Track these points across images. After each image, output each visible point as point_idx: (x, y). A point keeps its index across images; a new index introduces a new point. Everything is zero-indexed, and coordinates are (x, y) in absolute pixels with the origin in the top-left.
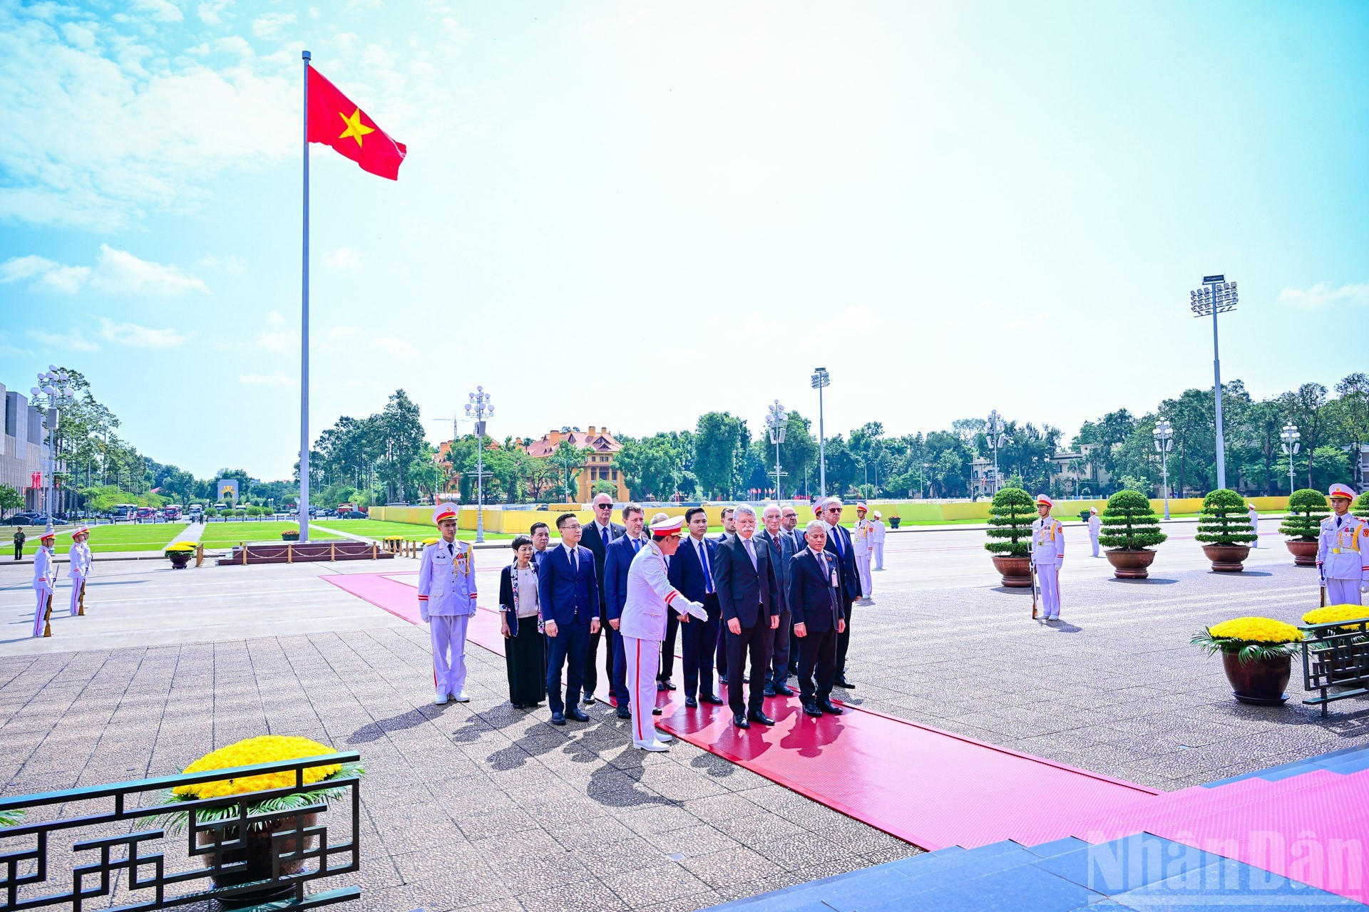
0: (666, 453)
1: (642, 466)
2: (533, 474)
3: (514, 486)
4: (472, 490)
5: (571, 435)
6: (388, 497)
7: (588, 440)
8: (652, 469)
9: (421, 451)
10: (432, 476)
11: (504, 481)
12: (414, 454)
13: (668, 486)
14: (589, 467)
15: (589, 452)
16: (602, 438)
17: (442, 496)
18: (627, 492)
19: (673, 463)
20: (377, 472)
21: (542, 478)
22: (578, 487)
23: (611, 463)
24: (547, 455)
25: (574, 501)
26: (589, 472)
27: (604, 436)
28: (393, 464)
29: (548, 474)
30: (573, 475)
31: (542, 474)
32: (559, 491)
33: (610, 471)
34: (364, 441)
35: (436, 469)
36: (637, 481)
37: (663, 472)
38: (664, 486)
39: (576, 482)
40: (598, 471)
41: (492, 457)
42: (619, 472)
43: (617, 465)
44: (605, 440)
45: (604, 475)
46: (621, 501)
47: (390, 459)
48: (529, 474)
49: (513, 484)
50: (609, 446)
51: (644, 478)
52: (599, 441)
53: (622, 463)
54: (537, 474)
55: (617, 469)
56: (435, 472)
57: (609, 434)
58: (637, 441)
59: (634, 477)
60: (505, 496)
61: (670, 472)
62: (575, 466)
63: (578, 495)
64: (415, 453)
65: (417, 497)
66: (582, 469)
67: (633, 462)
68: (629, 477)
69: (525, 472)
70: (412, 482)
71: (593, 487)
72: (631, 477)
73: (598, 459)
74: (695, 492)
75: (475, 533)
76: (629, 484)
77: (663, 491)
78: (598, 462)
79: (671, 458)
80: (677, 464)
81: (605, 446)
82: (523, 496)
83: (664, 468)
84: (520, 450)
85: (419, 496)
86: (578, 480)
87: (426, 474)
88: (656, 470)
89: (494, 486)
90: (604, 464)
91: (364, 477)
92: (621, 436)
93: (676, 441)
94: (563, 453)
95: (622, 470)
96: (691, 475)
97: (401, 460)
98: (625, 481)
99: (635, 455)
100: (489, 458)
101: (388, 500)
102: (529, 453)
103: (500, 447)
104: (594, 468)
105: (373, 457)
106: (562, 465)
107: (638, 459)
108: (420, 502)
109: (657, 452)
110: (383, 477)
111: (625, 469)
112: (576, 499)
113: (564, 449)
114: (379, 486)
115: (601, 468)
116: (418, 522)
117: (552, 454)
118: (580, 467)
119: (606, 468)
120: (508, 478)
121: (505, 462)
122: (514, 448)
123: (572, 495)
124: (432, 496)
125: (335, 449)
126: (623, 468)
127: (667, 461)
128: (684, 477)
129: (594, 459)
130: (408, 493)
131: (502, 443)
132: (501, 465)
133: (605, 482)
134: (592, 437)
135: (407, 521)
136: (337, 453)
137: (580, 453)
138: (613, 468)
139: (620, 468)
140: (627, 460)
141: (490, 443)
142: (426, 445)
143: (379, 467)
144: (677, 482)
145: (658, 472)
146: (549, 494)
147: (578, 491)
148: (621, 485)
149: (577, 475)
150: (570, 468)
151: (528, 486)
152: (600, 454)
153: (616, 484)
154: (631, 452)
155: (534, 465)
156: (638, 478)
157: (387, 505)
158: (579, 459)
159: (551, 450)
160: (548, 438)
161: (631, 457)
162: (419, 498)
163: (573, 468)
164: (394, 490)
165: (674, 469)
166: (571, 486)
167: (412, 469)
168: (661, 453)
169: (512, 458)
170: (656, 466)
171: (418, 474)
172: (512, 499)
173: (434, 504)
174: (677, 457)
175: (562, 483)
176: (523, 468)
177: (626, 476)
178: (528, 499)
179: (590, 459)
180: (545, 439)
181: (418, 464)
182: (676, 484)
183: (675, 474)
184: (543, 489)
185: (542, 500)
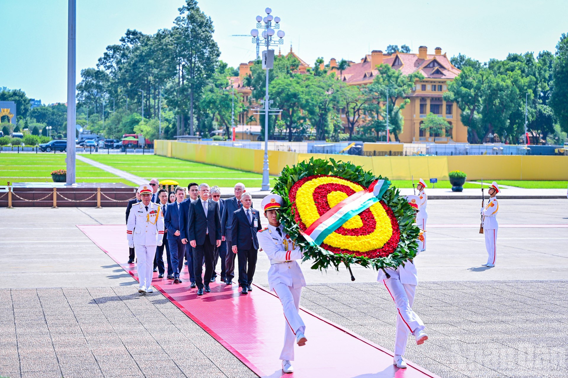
0: (515, 82)
1: (483, 98)
2: (348, 104)
3: (325, 120)
4: (275, 122)
5: (397, 57)
6: (178, 128)
7: (418, 62)
8: (497, 101)
9: (216, 75)
10: (228, 104)
11: (312, 112)
12: (207, 78)
13: (516, 124)
14: (417, 97)
15: (417, 79)
16: (435, 61)
17: (240, 129)
18: (465, 129)
19: (523, 95)
20: (166, 98)
21: (358, 110)
22: (402, 123)
23: (446, 93)
24: (366, 81)
25: (397, 139)
26: (418, 103)
27: (438, 59)
28: (183, 90)
29: (366, 105)
30: (396, 107)
31: (359, 105)
32: (379, 126)
33: (444, 103)
34: (151, 61)
35: (232, 96)
36: (477, 116)
37: (510, 107)
38: (512, 124)
39: (400, 116)
40: (428, 103)
41: (298, 83)
42: (455, 105)
43: (452, 96)
44: (439, 64)
45: (435, 109)
46: (457, 141)
47: (181, 83)
48: (342, 104)
49: (323, 117)
50: (444, 72)
51: (484, 113)
52: (431, 65)
53: (457, 93)
54: (352, 105)
55: (452, 101)
56: (231, 100)
57: (445, 56)
58: (481, 65)
59: (472, 111)
60: (313, 131)
61: (520, 106)
62: (399, 96)
63: (402, 132)
64: (209, 76)
65: (211, 129)
66: (408, 100)
67: (472, 92)
68: (467, 111)
69: (338, 102)
70: (205, 110)
71: (422, 122)
72: (469, 112)
73: (429, 87)
74: (553, 131)
75: (260, 178)
76: (467, 121)
77: (510, 130)
78: (429, 91)
79: (521, 89)
80: (529, 96)
81: (438, 72)
82: (335, 131)
83: (511, 101)
84: (333, 76)
85: (214, 127)
86: (403, 114)
87: (221, 101)
88: (501, 103)
89: (300, 118)
90: (436, 94)
91: (152, 101)
92: (462, 58)
93: (531, 67)
94: (384, 80)
95: (458, 102)
96: (547, 110)
97: (192, 84)
98: (462, 115)
99: (475, 84)
100: (294, 84)
101: (179, 131)
102: (345, 79)
103: (309, 71)
104: (423, 99)
105: (161, 80)
106: (382, 94)
107: (478, 88)
108: (214, 134)
109: (503, 80)
110: (172, 104)
111: (462, 101)
112: (400, 137)
113: (385, 75)
114: (170, 115)
115: (433, 99)
116: (208, 161)
117: (372, 80)
118: (406, 98)
119: (439, 99)
120: (317, 110)
121: (314, 89)
122: (325, 72)
123: (396, 131)
124: (228, 128)
125: (120, 69)
126: (460, 99)
127: (516, 92)
128: (540, 112)
129: (424, 88)
130: (201, 125)
131: (313, 66)
132: (309, 93)
133: (435, 117)
134: (423, 60)
135: (195, 159)
136: (123, 75)
137: (406, 80)
138: (447, 99)
139: (456, 100)
140: (464, 90)
141: (297, 66)
142: (223, 67)
143: (167, 91)
144: (528, 119)
145: (504, 106)
146: (367, 129)
147: (402, 128)
148: (457, 121)
149: (402, 107)
150: (393, 98)
151: (341, 120)
152: (431, 82)
153: (450, 119)
154: (470, 80)
155: (349, 94)
156: (478, 113)
157: (176, 139)
158: (405, 87)
159: (371, 75)
160: (369, 59)
161: (469, 86)
162: (214, 130)
163: (397, 98)
164: (186, 120)
165: (524, 102)
166: (394, 121)
167: (206, 96)
168: (509, 82)
169: (322, 84)
170: (501, 98)
171: (211, 103)
172: (322, 136)
173: (229, 138)
174: (529, 87)
175: (383, 116)
176: (335, 97)
177: (463, 110)
178: (342, 136)
179: (419, 87)
180: (365, 60)
181: (212, 91)
182: (527, 122)
183: (526, 109)
184: (361, 123)
185: (359, 136)
